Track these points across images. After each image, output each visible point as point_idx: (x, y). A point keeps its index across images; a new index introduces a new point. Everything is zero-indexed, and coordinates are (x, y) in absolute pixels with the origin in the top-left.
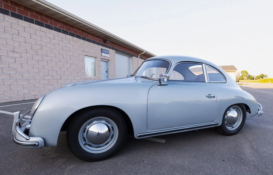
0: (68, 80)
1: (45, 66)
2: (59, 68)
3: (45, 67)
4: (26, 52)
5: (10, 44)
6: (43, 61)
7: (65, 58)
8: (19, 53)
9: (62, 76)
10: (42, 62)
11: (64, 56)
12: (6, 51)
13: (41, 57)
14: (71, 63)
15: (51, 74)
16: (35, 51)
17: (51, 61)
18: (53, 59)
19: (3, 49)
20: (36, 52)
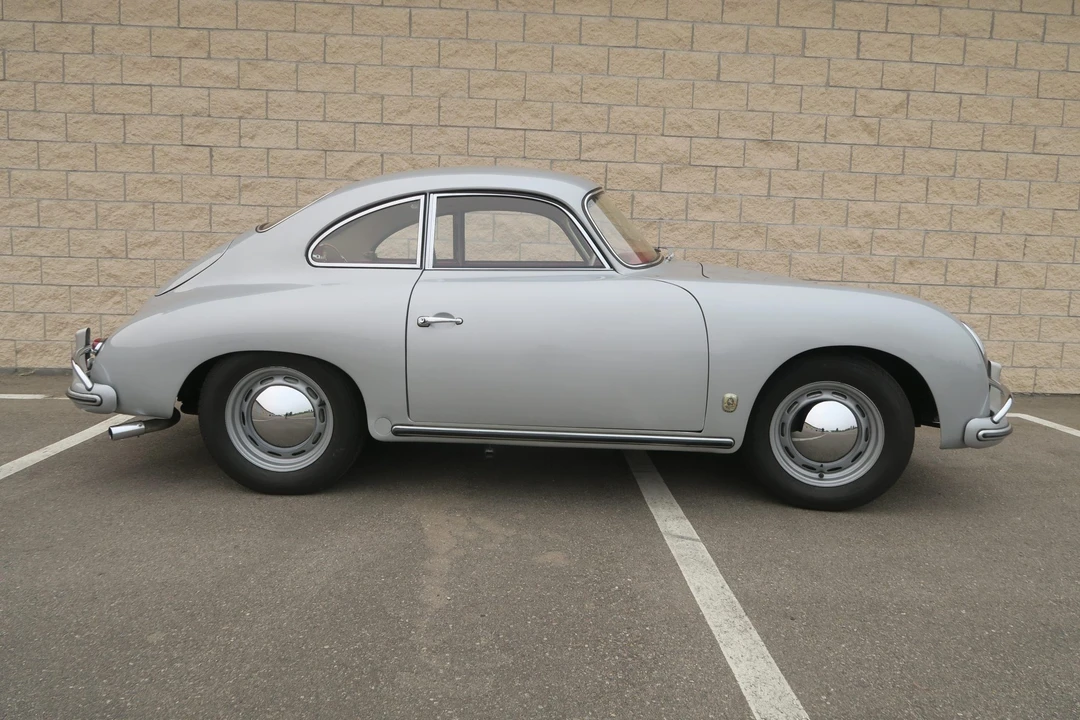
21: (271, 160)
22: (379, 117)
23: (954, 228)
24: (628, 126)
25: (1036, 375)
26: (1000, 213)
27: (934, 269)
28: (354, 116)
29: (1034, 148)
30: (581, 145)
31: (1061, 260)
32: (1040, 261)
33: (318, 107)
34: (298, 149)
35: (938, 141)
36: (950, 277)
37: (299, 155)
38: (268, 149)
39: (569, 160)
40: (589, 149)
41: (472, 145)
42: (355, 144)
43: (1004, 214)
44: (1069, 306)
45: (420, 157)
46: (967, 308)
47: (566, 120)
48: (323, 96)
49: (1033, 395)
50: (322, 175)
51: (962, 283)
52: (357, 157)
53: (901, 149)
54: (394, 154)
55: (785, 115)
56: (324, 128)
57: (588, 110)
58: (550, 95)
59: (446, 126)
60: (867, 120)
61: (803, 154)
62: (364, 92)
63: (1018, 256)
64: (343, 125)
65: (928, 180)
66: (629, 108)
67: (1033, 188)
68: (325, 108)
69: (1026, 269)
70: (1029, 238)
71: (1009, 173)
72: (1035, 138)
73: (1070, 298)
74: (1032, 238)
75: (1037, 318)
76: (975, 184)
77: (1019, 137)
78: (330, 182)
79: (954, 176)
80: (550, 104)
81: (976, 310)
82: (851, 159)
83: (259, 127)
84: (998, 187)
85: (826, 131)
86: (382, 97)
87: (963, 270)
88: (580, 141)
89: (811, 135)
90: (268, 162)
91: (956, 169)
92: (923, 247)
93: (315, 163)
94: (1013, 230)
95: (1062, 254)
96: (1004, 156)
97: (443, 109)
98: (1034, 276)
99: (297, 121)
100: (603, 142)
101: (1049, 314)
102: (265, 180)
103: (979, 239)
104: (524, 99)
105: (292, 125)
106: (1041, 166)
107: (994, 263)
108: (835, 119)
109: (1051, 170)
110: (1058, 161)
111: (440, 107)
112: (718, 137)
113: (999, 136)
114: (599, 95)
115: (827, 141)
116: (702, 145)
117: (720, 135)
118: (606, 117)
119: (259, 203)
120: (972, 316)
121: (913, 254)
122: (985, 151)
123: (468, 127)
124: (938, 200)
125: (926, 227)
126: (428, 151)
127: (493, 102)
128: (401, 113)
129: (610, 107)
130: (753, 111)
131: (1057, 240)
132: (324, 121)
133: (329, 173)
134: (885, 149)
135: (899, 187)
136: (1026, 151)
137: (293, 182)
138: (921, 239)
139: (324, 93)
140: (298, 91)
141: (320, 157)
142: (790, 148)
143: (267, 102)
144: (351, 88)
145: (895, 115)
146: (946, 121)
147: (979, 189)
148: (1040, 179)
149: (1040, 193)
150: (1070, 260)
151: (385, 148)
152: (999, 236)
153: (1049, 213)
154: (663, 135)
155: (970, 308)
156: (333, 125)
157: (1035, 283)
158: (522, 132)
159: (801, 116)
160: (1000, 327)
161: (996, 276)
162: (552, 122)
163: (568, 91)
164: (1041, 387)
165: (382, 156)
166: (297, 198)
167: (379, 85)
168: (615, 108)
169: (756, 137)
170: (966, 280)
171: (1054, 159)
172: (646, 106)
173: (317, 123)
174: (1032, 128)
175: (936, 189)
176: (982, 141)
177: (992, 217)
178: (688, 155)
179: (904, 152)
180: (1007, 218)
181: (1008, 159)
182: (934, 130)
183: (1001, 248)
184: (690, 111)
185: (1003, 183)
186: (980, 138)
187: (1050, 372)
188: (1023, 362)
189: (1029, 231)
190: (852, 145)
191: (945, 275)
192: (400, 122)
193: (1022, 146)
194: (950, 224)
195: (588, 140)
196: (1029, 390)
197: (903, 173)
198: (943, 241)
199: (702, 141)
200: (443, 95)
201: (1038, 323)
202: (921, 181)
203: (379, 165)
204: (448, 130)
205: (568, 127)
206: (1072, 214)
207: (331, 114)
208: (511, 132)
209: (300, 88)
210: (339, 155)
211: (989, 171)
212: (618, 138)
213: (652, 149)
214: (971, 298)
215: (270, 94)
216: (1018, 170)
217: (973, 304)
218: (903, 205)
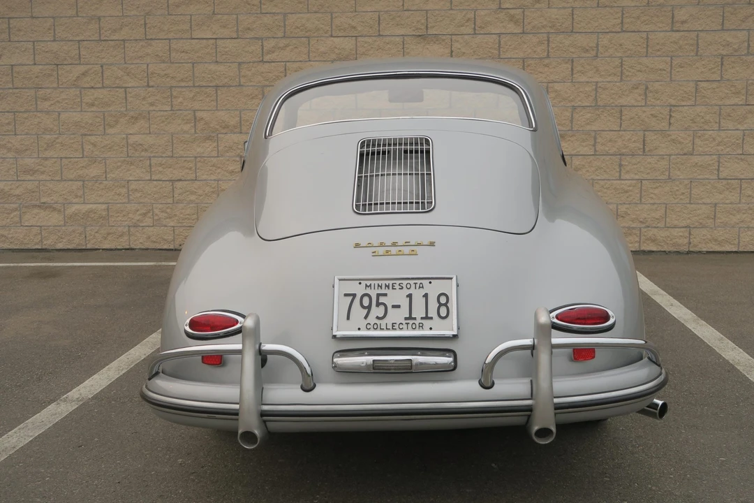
0: (695, 159)
1: (557, 86)
2: (636, 87)
3: (556, 91)
4: (475, 29)
5: (415, 8)
6: (547, 61)
7: (686, 27)
8: (444, 37)
9: (650, 137)
10: (546, 66)
11: (681, 15)
12: (398, 39)
13: (540, 43)
14: (724, 53)
15: (588, 128)
16: (512, 19)
17: (594, 53)
18: (605, 40)
19: (388, 34)
20: (516, 23)
21: (15, 75)
22: (97, 35)
23: (600, 103)
24: (302, 31)
25: (690, 234)
26: (644, 87)
27: (584, 141)
28: (78, 35)
29: (672, 27)
30: (263, 49)
31: (706, 127)
32: (686, 129)
33: (49, 29)
34: (35, 64)
35: (579, 26)
36: (599, 147)
37: (37, 69)
38: (12, 65)
39: (254, 62)
40: (271, 52)
41: (173, 54)
42: (80, 58)
43: (647, 88)
44: (718, 170)
45: (132, 66)
46: (617, 174)
47: (249, 29)
48: (52, 20)
49: (689, 252)
50: (55, 85)
51: (611, 152)
52: (82, 68)
53: (545, 35)
54: (111, 64)
55: (437, 12)
56: (55, 46)
57: (267, 20)
58: (235, 8)
59: (151, 39)
60: (512, 12)
61: (456, 45)
62: (84, 15)
63: (664, 125)
64: (70, 43)
65: (573, 61)
66: (301, 15)
67: (675, 63)
68: (54, 30)
69: (673, 137)
70: (673, 109)
71: (650, 50)
72: (673, 18)
73: (719, 162)
74: (677, 108)
75: (686, 182)
76: (617, 62)
77: (658, 17)
78: (61, 90)
79: (597, 56)
80: (235, 16)
81: (627, 177)
82: (499, 46)
83: (4, 48)
84: (640, 64)
85: (475, 24)
86: (99, 19)
87: (610, 141)
88: (262, 45)
89: (462, 28)
90: (12, 75)
91: (598, 50)
92: (572, 121)
93: (50, 75)
94: (658, 102)
95: (706, 122)
96: (644, 35)
97: (148, 26)
98: (680, 143)
99: (34, 42)
100: (282, 45)
101: (699, 177)
102: (11, 91)
103: (625, 112)
104: (214, 13)
105: (30, 45)
106: (681, 42)
107: (641, 133)
108: (482, 13)
109: (692, 45)
110: (697, 36)
111: (145, 24)
112: (380, 35)
113: (638, 18)
114: (275, 6)
115: (477, 32)
116: (366, 43)
117: (381, 33)
118: (282, 24)
119: (7, 109)
120: (623, 182)
121: (563, 129)
122: (624, 31)
123: (170, 40)
124: (583, 79)
125: (573, 104)
126: (138, 61)
127: (189, 17)
128: (115, 31)
129: (285, 15)
130: (409, 10)
131: (698, 109)
132: (54, 40)
133: (60, 83)
134: (531, 36)
135: (546, 69)
136: (664, 29)
137: (33, 92)
138: (568, 114)
139: (53, 18)
140: (32, 17)
141: (53, 70)
142: (444, 40)
143: (9, 28)
144: (74, 13)
145: (538, 6)
146: (586, 7)
147: (622, 66)
148: (680, 54)
149: (682, 67)
150: (716, 127)
151: (104, 60)
152: (644, 109)
153: (692, 84)
154: (332, 36)
155: (620, 175)
156: (62, 43)
157: (682, 149)
158: (214, 41)
159: (451, 12)
160: (651, 191)
161: (644, 145)
162: (237, 31)
163: (249, 4)
164: (695, 246)
165: (102, 66)
166: (36, 104)
167: (97, 9)
168: (290, 15)
169: (414, 33)
170: (615, 149)
171: (693, 35)
172: (316, 12)
173: (49, 43)
174: (670, 8)
175: (579, 68)
176: (622, 23)
177: (636, 91)
178: (354, 52)
179: (548, 38)
180: (651, 92)
181: (648, 38)
182: (575, 16)
183: (646, 120)
184: (354, 14)
185: (644, 60)
186: (619, 21)
187: (704, 231)
188: (676, 222)
189: (673, 102)
190: (499, 35)
191: (594, 145)
192: (114, 38)
193: (661, 25)
194: (596, 99)
195: (269, 44)
196: (685, 249)
197: (548, 56)
198: (589, 115)
199: (366, 39)
200: (147, 14)
201: (688, 186)
202: (567, 63)
203: (100, 74)
204: (153, 43)
205: (251, 34)
206: (715, 85)
207: (59, 35)
208: (205, 41)
209: (34, 15)
210: (68, 68)
211: (629, 50)
212: (294, 41)
213: (322, 49)
214: (620, 165)
215: (11, 21)
216: (658, 47)
217: (623, 171)
218: (550, 85)
